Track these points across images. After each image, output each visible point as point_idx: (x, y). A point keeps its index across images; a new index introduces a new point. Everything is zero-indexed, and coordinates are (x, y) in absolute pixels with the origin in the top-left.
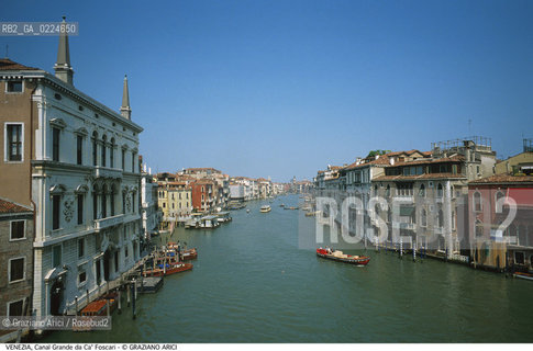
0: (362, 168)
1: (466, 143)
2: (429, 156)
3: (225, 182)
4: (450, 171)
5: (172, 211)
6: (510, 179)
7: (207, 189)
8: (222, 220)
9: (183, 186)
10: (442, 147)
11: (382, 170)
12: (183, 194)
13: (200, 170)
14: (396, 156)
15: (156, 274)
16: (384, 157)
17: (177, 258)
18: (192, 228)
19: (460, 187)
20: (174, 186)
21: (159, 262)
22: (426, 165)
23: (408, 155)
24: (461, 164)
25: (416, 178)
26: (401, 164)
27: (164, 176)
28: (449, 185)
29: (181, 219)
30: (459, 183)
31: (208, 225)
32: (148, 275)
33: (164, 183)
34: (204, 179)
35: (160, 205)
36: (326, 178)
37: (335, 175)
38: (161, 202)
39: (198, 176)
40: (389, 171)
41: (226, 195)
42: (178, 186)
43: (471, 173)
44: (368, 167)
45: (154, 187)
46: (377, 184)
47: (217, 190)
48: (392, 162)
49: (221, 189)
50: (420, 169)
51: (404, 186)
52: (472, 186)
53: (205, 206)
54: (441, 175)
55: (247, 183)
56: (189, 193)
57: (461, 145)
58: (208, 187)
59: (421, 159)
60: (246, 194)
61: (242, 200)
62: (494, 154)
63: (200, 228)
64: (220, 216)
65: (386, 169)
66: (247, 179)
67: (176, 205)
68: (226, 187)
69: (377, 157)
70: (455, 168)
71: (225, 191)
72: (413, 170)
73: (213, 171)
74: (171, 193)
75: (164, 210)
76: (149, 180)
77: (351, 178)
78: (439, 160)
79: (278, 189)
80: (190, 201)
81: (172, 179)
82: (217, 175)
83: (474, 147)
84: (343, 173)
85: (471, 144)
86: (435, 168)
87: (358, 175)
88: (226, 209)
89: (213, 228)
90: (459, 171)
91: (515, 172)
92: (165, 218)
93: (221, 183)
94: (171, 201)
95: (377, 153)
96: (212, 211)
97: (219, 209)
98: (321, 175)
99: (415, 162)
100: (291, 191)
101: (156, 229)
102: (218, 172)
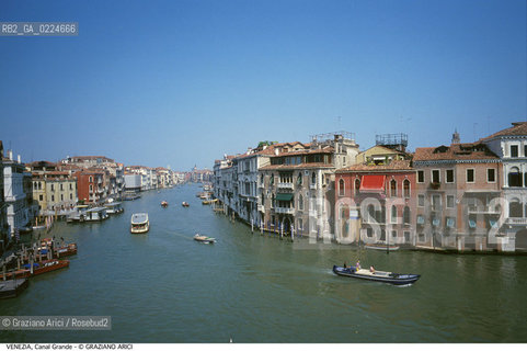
0: (251, 158)
1: (337, 136)
2: (308, 148)
3: (118, 172)
4: (322, 161)
5: (51, 203)
6: (365, 168)
7: (96, 179)
8: (112, 211)
9: (66, 176)
10: (319, 140)
11: (268, 160)
12: (66, 185)
13: (89, 159)
14: (280, 147)
15: (19, 276)
16: (271, 147)
17: (49, 256)
18: (75, 222)
19: (329, 175)
20: (53, 176)
21: (26, 262)
22: (304, 155)
23: (292, 146)
24: (331, 155)
25: (295, 167)
26: (286, 154)
27: (41, 165)
28: (320, 173)
29: (63, 212)
30: (329, 171)
31: (95, 217)
32: (8, 278)
33: (41, 173)
34: (93, 168)
35: (36, 197)
36: (222, 167)
37: (229, 164)
38: (36, 194)
39: (86, 165)
40: (274, 160)
41: (120, 185)
42: (58, 176)
43: (339, 163)
44: (255, 157)
45: (25, 177)
46: (263, 172)
47: (108, 180)
48: (277, 152)
49: (113, 179)
50: (299, 159)
51: (286, 175)
52: (337, 174)
53: (94, 198)
54: (315, 164)
55: (144, 172)
56: (74, 184)
57: (333, 138)
58: (97, 176)
59: (301, 150)
60: (143, 184)
61: (139, 189)
62: (357, 146)
63: (85, 222)
64: (110, 208)
65: (271, 158)
66: (144, 168)
67: (56, 197)
68: (119, 177)
69: (265, 147)
70: (326, 158)
71: (119, 181)
72: (293, 159)
73: (104, 159)
74: (49, 184)
75: (41, 203)
76: (18, 169)
77: (241, 167)
78: (314, 151)
79: (178, 178)
80: (74, 192)
81: (51, 168)
82: (109, 164)
83: (341, 141)
84: (235, 162)
85: (340, 138)
86: (311, 158)
87: (248, 164)
88: (119, 200)
89: (101, 221)
90: (330, 161)
91: (368, 162)
92: (42, 212)
93: (113, 172)
94: (50, 193)
95: (266, 143)
96: (101, 202)
97: (111, 200)
98: (218, 164)
99: (296, 152)
100: (191, 180)
101: (29, 225)
102: (110, 161)
